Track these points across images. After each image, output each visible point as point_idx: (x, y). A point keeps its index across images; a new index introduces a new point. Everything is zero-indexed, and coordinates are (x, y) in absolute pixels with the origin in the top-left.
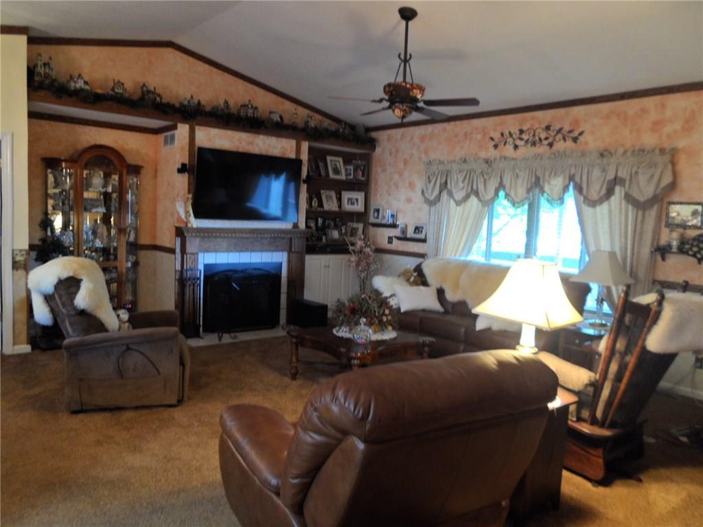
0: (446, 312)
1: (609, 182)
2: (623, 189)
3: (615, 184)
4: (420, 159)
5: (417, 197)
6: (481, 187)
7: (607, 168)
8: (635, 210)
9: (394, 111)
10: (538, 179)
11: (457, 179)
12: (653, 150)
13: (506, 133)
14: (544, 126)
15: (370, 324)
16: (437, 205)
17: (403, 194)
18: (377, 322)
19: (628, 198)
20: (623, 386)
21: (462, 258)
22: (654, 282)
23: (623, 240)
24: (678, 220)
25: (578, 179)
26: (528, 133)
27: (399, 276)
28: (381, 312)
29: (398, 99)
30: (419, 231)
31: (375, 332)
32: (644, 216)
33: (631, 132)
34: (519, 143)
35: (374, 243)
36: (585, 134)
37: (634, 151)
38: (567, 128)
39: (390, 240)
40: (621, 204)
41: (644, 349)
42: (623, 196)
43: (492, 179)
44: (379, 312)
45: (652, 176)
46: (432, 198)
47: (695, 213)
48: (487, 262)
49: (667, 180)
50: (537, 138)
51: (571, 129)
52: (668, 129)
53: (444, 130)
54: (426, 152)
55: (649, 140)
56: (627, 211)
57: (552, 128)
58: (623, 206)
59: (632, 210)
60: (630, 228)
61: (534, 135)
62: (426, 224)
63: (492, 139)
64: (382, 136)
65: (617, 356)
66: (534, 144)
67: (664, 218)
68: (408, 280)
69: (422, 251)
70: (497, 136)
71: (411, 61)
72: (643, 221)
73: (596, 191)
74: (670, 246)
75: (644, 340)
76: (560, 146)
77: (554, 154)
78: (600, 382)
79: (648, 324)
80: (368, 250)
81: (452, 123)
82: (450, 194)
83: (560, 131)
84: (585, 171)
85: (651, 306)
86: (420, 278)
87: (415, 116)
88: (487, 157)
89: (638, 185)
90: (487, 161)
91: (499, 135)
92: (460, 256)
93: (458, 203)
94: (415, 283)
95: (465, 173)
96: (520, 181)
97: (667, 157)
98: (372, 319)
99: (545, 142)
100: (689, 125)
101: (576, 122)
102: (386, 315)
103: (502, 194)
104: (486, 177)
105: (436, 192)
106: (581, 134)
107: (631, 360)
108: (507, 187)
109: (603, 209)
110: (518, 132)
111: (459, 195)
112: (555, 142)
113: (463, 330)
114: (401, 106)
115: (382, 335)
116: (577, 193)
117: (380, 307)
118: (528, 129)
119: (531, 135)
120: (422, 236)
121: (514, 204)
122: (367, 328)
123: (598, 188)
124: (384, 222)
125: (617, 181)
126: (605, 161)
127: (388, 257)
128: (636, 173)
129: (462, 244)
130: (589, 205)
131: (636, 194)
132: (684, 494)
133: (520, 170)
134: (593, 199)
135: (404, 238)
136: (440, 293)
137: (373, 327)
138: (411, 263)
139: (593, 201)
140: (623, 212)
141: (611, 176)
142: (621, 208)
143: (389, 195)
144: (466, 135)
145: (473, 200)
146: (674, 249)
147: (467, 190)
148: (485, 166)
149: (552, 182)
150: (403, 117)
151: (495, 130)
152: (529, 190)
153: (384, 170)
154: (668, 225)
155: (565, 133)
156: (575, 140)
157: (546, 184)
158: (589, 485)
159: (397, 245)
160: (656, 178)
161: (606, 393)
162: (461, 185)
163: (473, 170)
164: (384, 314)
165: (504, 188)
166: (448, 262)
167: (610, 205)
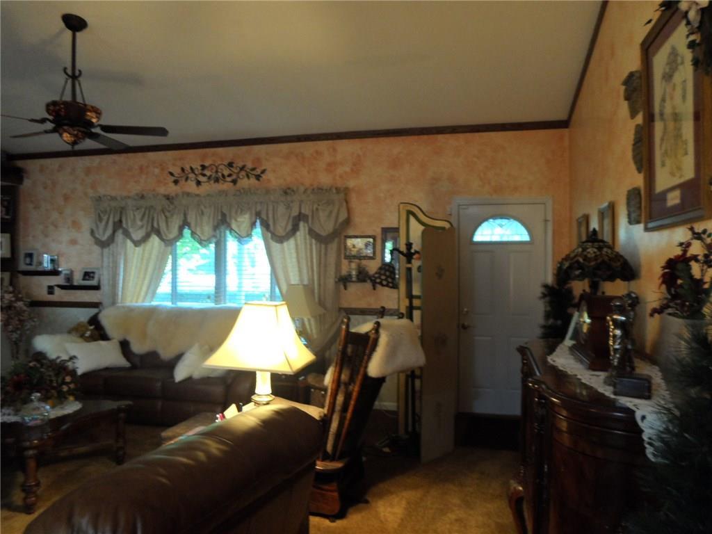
0: (134, 367)
1: (295, 218)
2: (306, 225)
3: (300, 220)
4: (86, 194)
5: (85, 238)
6: (163, 226)
7: (291, 205)
8: (318, 245)
9: (61, 135)
10: (224, 215)
11: (134, 215)
12: (330, 189)
13: (187, 168)
14: (226, 163)
15: (44, 399)
16: (111, 247)
17: (65, 235)
18: (56, 394)
19: (312, 233)
20: (349, 415)
21: (147, 304)
22: (340, 309)
23: (310, 273)
24: (354, 252)
25: (264, 216)
26: (210, 169)
27: (70, 332)
28: (60, 380)
29: (66, 122)
30: (90, 277)
31: (53, 407)
32: (326, 249)
33: (309, 172)
34: (201, 179)
35: (28, 295)
36: (267, 172)
37: (313, 190)
38: (250, 165)
39: (51, 290)
40: (305, 239)
41: (366, 376)
42: (307, 231)
43: (175, 217)
44: (57, 381)
45: (331, 212)
46: (104, 238)
47: (367, 245)
48: (173, 306)
49: (343, 216)
50: (220, 174)
51: (254, 167)
52: (340, 170)
53: (114, 162)
54: (93, 187)
55: (325, 180)
56: (311, 245)
57: (234, 165)
58: (308, 241)
59: (316, 244)
60: (315, 261)
61: (217, 172)
62: (98, 269)
63: (171, 174)
64: (32, 166)
65: (342, 387)
66: (217, 180)
67: (343, 251)
68: (82, 336)
69: (95, 300)
70: (177, 171)
71: (81, 79)
72: (326, 254)
73: (282, 226)
74: (350, 276)
75: (366, 367)
76: (244, 183)
77: (239, 191)
78: (329, 415)
79: (367, 352)
80: (20, 304)
81: (124, 155)
82: (127, 234)
83: (242, 168)
84: (271, 208)
85: (370, 334)
86: (96, 331)
87: (88, 144)
88: (167, 193)
89: (320, 221)
90: (168, 198)
91: (179, 170)
92: (143, 301)
93: (137, 243)
94: (93, 338)
95: (143, 210)
96: (205, 218)
97: (342, 195)
98: (48, 391)
99: (229, 179)
100: (356, 169)
101: (258, 160)
102: (67, 384)
103: (187, 232)
104: (167, 214)
105: (109, 232)
106: (263, 172)
107: (355, 389)
108: (193, 225)
109: (290, 245)
110: (200, 168)
111: (137, 235)
112: (239, 180)
113: (159, 384)
114: (71, 130)
115: (62, 408)
116: (265, 229)
117: (57, 375)
118: (211, 165)
119: (214, 171)
120: (94, 282)
121: (201, 242)
122: (43, 404)
123: (283, 224)
124: (40, 269)
125: (300, 217)
126: (289, 198)
127: (48, 310)
128: (317, 209)
129: (144, 289)
130: (277, 242)
131: (317, 229)
132: (404, 503)
133: (205, 207)
134: (279, 235)
135: (69, 286)
136: (125, 346)
137: (50, 401)
138: (83, 315)
139: (279, 237)
140: (308, 246)
141: (295, 212)
142: (306, 243)
143: (46, 236)
144: (141, 168)
145: (155, 240)
146: (354, 279)
147: (147, 228)
148: (165, 202)
149: (239, 220)
150: (74, 143)
151: (174, 165)
152: (216, 228)
153: (37, 207)
154: (347, 257)
155: (248, 170)
156: (258, 177)
157: (233, 221)
158: (327, 522)
159: (59, 295)
160: (334, 214)
161: (334, 425)
162: (139, 223)
163: (152, 207)
164: (64, 383)
165: (189, 225)
166: (131, 310)
167: (296, 240)
